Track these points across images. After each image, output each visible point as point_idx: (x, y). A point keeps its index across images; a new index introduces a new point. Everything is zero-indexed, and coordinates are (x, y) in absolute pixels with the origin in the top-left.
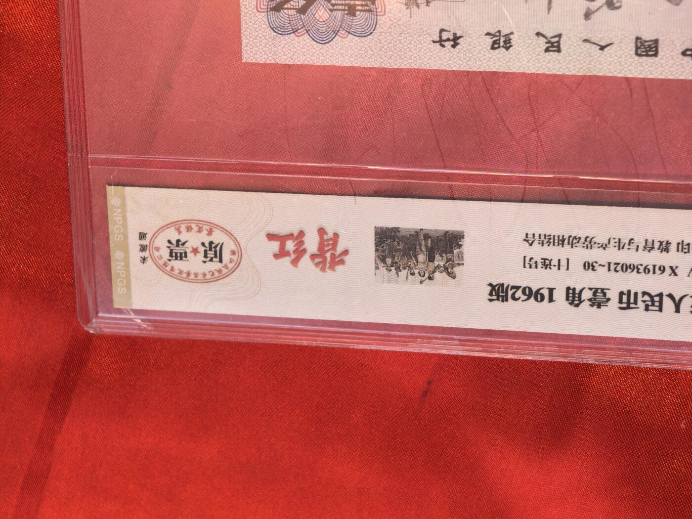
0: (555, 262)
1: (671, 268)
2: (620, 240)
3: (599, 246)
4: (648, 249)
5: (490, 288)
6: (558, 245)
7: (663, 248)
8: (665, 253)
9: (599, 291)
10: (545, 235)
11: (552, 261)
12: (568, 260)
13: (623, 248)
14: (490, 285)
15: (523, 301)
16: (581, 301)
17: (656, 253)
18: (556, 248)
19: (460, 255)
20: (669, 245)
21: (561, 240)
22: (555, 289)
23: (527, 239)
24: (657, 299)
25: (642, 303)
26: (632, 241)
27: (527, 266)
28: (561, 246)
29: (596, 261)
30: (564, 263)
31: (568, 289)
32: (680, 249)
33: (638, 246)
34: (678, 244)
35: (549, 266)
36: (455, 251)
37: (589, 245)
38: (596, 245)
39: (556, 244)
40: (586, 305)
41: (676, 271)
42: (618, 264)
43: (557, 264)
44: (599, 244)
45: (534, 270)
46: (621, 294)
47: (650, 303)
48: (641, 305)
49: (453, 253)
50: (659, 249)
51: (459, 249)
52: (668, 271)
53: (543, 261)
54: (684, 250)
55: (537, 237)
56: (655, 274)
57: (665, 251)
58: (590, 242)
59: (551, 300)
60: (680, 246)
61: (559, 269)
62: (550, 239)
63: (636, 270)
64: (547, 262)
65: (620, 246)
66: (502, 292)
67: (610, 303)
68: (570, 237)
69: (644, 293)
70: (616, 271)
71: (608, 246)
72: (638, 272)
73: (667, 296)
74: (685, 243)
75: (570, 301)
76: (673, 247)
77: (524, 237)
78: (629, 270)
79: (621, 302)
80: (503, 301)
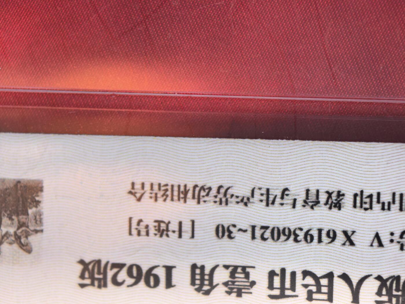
0: (174, 226)
1: (345, 233)
2: (268, 190)
3: (239, 200)
4: (310, 204)
5: (80, 267)
6: (179, 200)
7: (332, 202)
8: (335, 210)
9: (239, 270)
10: (159, 185)
11: (170, 225)
12: (193, 222)
13: (273, 203)
14: (82, 262)
15: (128, 286)
16: (213, 287)
17: (322, 210)
18: (176, 204)
19: (38, 217)
20: (341, 198)
21: (182, 192)
22: (175, 267)
23: (133, 191)
24: (324, 282)
25: (303, 288)
26: (286, 193)
27: (134, 232)
28: (182, 201)
29: (233, 223)
30: (187, 227)
31: (194, 267)
32: (358, 204)
33: (295, 200)
34: (356, 195)
35: (165, 233)
36: (30, 211)
37: (224, 200)
38: (234, 199)
39: (176, 198)
40: (220, 290)
41: (353, 238)
42: (265, 228)
43: (176, 228)
44: (237, 197)
45: (143, 238)
47: (314, 289)
48: (301, 291)
49: (28, 215)
50: (326, 204)
51: (36, 207)
52: (341, 238)
53: (156, 224)
54: (365, 206)
55: (147, 187)
56: (321, 244)
57: (335, 206)
58: (225, 194)
59: (169, 284)
60: (358, 199)
61: (180, 236)
62: (167, 190)
63: (292, 237)
64: (163, 226)
65: (269, 201)
66: (99, 273)
67: (254, 290)
68: (195, 186)
69: (306, 273)
70: (263, 239)
71: (251, 200)
72: (296, 240)
73: (339, 277)
74: (366, 194)
75: (197, 287)
76: (348, 201)
77: (129, 188)
78: (283, 238)
79: (271, 286)
80: (99, 287)
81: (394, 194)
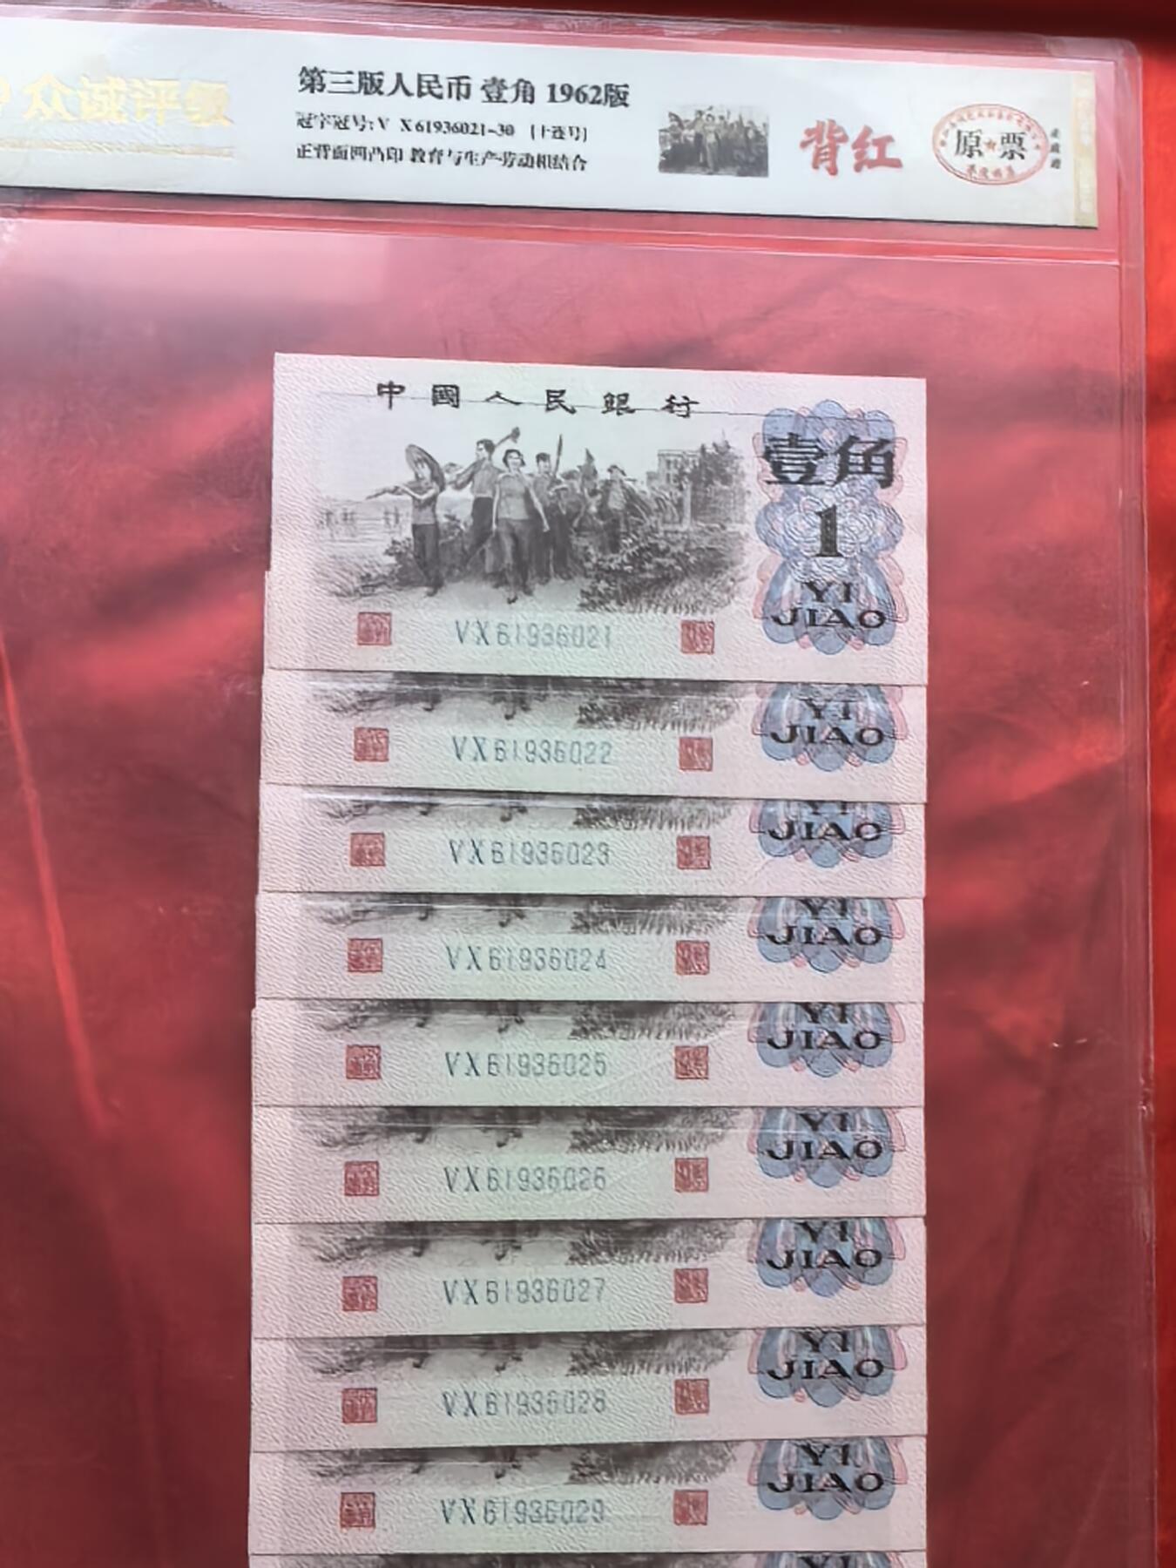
0: (548, 134)
1: (409, 129)
2: (471, 164)
3: (495, 156)
4: (437, 152)
5: (627, 101)
6: (544, 156)
7: (419, 153)
8: (417, 148)
9: (494, 99)
10: (561, 168)
11: (552, 135)
12: (533, 137)
13: (467, 154)
14: (626, 105)
15: (587, 85)
16: (517, 85)
17: (428, 148)
18: (547, 154)
20: (413, 157)
21: (542, 162)
22: (548, 102)
23: (583, 163)
24: (425, 90)
25: (442, 84)
26: (456, 162)
27: (582, 130)
29: (499, 137)
30: (538, 132)
31: (532, 102)
32: (398, 153)
33: (449, 156)
34: (401, 159)
35: (556, 130)
36: (670, 147)
37: (507, 156)
38: (499, 156)
39: (547, 158)
40: (510, 81)
41: (403, 125)
42: (473, 133)
43: (546, 133)
44: (496, 158)
45: (574, 126)
46: (467, 96)
47: (433, 85)
48: (444, 82)
49: (671, 145)
50: (424, 153)
52: (412, 125)
53: (563, 136)
54: (394, 151)
55: (571, 167)
56: (427, 121)
57: (417, 150)
58: (505, 162)
59: (552, 87)
60: (398, 156)
61: (543, 128)
62: (554, 164)
63: (451, 126)
64: (558, 135)
65: (470, 155)
66: (612, 97)
67: (482, 83)
68: (531, 166)
69: (440, 97)
70: (475, 125)
71: (485, 156)
72: (448, 123)
73: (413, 94)
74: (393, 160)
75: (529, 85)
76: (407, 155)
77: (586, 166)
78: (459, 126)
79: (468, 86)
80: (611, 85)
81: (371, 159)
